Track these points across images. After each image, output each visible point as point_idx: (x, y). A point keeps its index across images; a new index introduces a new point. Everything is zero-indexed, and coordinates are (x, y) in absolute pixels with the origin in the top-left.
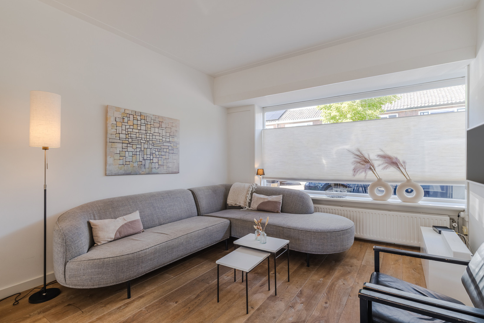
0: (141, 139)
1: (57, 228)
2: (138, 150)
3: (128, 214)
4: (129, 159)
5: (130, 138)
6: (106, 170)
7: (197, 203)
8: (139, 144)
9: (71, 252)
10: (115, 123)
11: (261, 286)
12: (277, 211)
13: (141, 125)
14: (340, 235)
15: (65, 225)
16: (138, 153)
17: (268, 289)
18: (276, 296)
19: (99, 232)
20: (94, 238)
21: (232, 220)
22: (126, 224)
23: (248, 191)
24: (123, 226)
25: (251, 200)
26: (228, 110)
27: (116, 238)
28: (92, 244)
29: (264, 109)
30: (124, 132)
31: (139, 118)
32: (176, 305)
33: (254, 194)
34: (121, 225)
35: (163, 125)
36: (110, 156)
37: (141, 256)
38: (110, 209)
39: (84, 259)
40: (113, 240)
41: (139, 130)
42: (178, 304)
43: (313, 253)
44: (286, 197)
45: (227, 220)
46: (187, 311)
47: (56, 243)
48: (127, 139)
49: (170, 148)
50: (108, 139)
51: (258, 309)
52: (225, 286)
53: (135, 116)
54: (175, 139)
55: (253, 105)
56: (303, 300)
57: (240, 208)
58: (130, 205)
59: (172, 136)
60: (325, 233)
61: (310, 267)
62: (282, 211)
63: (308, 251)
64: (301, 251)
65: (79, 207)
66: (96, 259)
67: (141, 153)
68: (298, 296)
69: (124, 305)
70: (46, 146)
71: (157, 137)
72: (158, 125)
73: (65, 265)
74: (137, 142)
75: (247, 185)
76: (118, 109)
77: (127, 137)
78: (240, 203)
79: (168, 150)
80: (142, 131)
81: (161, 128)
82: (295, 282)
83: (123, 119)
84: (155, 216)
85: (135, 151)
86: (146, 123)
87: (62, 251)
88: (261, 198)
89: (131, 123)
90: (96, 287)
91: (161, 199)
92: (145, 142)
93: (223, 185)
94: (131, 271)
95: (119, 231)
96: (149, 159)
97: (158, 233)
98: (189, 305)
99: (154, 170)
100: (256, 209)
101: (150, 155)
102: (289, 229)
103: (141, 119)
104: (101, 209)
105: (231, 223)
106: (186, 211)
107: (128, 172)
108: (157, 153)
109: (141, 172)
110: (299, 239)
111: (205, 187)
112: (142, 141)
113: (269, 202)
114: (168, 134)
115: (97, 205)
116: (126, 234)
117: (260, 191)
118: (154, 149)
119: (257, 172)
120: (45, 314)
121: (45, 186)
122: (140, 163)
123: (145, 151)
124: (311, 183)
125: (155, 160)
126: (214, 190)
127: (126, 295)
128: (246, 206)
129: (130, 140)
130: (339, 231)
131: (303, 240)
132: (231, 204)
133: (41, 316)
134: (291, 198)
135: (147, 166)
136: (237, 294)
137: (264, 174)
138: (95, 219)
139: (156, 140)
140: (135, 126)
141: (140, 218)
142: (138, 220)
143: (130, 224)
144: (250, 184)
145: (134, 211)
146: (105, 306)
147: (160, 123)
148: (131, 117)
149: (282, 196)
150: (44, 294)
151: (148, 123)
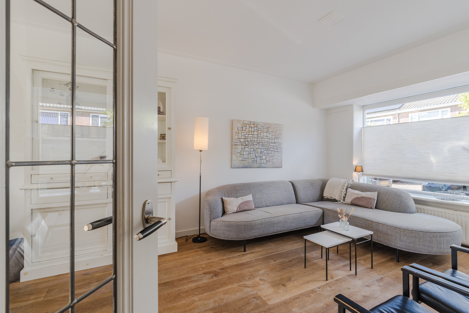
0: (254, 141)
1: (206, 200)
2: (252, 150)
3: (245, 196)
4: (246, 156)
5: (247, 141)
6: (231, 165)
7: (296, 193)
8: (253, 145)
9: (213, 215)
10: (237, 131)
11: (343, 266)
12: (371, 207)
13: (254, 131)
14: (437, 237)
15: (210, 198)
16: (252, 152)
17: (349, 270)
18: (356, 276)
19: (228, 206)
20: (225, 209)
21: (324, 210)
22: (243, 202)
23: (343, 186)
24: (241, 203)
25: (345, 194)
26: (327, 111)
27: (237, 211)
28: (224, 213)
29: (364, 107)
30: (243, 137)
31: (253, 126)
32: (274, 262)
33: (349, 189)
34: (240, 202)
35: (270, 130)
36: (234, 155)
37: (252, 224)
38: (234, 191)
39: (220, 220)
40: (235, 212)
41: (253, 135)
42: (276, 262)
43: (403, 250)
44: (382, 194)
45: (320, 209)
46: (281, 268)
47: (206, 208)
48: (245, 142)
49: (275, 147)
50: (233, 143)
51: (336, 280)
52: (313, 259)
53: (250, 125)
54: (279, 140)
55: (351, 106)
56: (381, 284)
57: (335, 201)
58: (246, 190)
59: (276, 138)
60: (417, 232)
61: (400, 263)
62: (376, 208)
63: (397, 247)
64: (390, 246)
65: (216, 188)
66: (226, 221)
67: (254, 152)
68: (377, 280)
69: (242, 255)
70: (201, 149)
71: (265, 140)
72: (266, 130)
73: (210, 223)
74: (251, 144)
75: (343, 181)
76: (239, 121)
77: (245, 141)
78: (335, 196)
79: (273, 149)
80: (255, 136)
81: (268, 132)
82: (378, 270)
83: (243, 128)
84: (263, 199)
85: (250, 150)
86: (258, 129)
87: (209, 213)
88: (355, 194)
89: (247, 130)
90: (226, 239)
91: (267, 187)
92: (256, 143)
93: (320, 180)
94: (246, 233)
95: (239, 207)
96: (260, 156)
97: (264, 211)
98: (283, 265)
99: (263, 165)
100: (350, 203)
101: (260, 153)
102: (378, 224)
103: (254, 127)
104: (229, 191)
105: (323, 212)
106: (287, 199)
107: (245, 166)
108: (265, 152)
109: (253, 166)
110: (387, 234)
111: (303, 180)
112: (255, 143)
113: (363, 198)
114: (273, 137)
115: (226, 188)
116: (243, 209)
117: (354, 187)
118: (263, 149)
119: (355, 168)
120: (200, 249)
121: (200, 173)
122: (253, 159)
123: (257, 150)
124: (432, 183)
125: (264, 157)
126: (311, 183)
127: (243, 250)
128: (341, 200)
129: (247, 143)
130: (435, 232)
131: (392, 235)
132: (327, 197)
133: (199, 250)
134: (387, 195)
135: (258, 162)
136: (321, 267)
137: (362, 171)
138: (225, 197)
139: (264, 142)
140: (250, 132)
141: (252, 199)
142: (251, 200)
143: (246, 203)
144: (345, 180)
145: (248, 194)
146: (231, 253)
147: (268, 128)
148: (248, 126)
149: (377, 193)
150: (199, 239)
151: (259, 129)
